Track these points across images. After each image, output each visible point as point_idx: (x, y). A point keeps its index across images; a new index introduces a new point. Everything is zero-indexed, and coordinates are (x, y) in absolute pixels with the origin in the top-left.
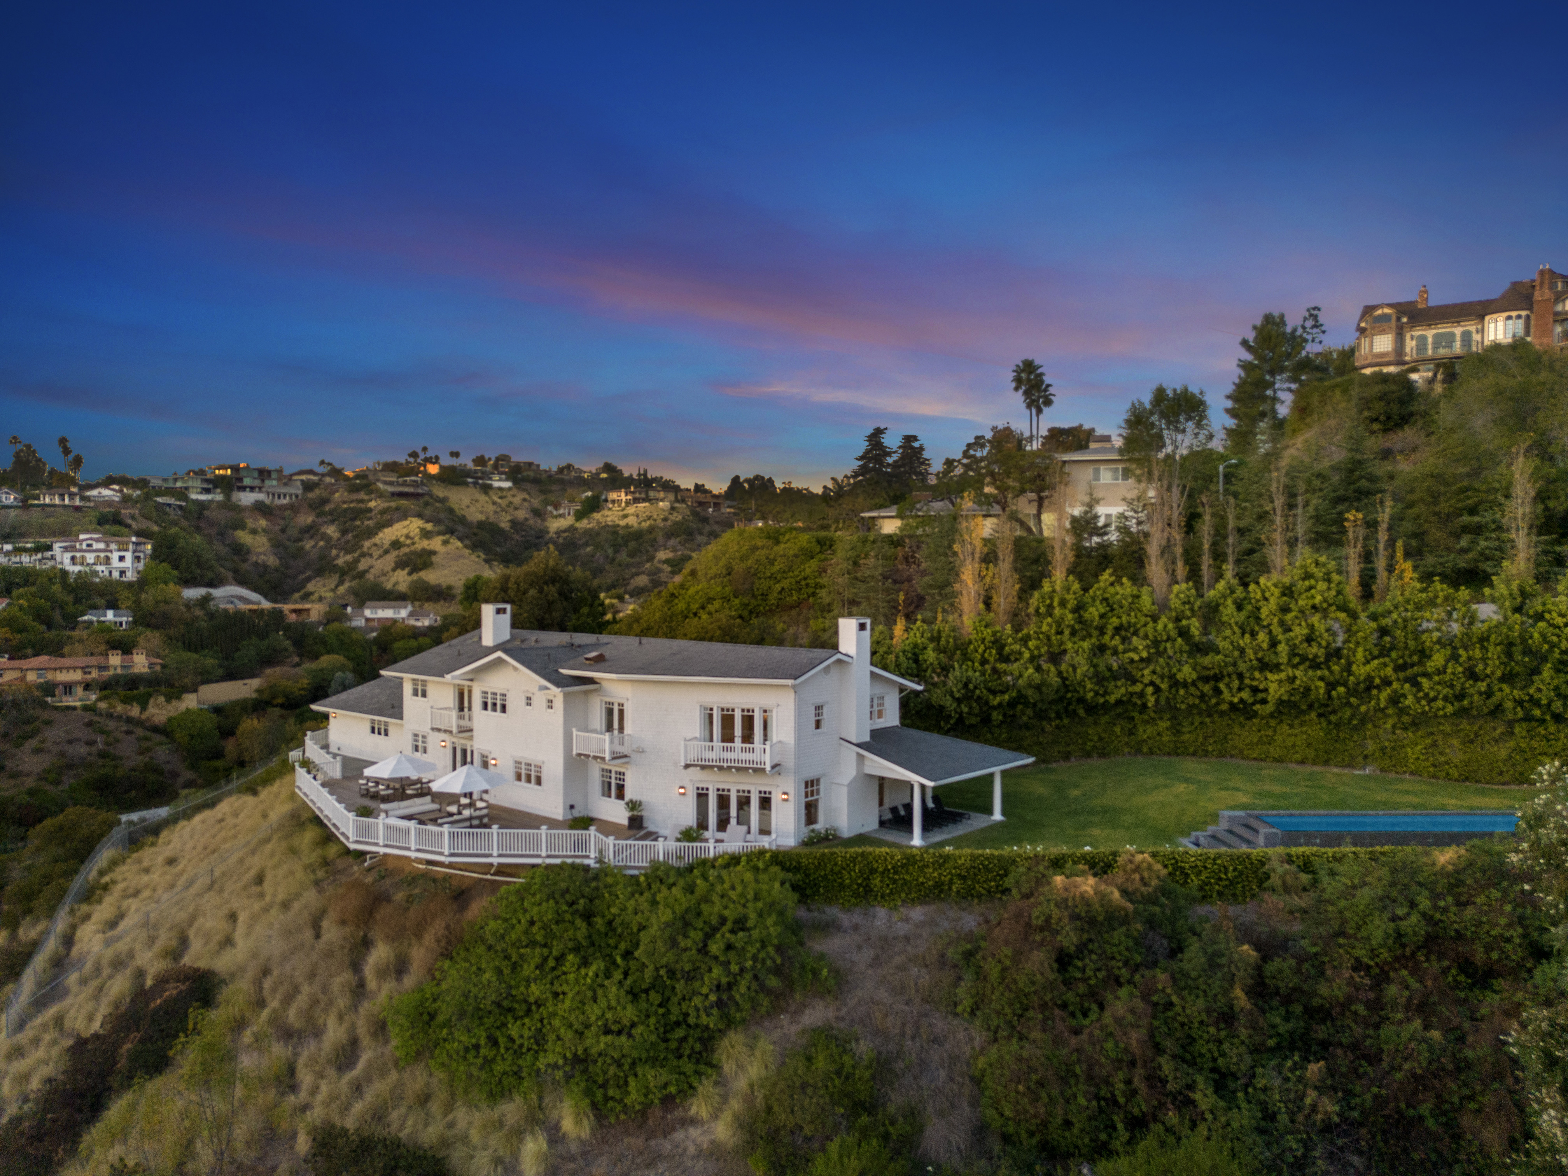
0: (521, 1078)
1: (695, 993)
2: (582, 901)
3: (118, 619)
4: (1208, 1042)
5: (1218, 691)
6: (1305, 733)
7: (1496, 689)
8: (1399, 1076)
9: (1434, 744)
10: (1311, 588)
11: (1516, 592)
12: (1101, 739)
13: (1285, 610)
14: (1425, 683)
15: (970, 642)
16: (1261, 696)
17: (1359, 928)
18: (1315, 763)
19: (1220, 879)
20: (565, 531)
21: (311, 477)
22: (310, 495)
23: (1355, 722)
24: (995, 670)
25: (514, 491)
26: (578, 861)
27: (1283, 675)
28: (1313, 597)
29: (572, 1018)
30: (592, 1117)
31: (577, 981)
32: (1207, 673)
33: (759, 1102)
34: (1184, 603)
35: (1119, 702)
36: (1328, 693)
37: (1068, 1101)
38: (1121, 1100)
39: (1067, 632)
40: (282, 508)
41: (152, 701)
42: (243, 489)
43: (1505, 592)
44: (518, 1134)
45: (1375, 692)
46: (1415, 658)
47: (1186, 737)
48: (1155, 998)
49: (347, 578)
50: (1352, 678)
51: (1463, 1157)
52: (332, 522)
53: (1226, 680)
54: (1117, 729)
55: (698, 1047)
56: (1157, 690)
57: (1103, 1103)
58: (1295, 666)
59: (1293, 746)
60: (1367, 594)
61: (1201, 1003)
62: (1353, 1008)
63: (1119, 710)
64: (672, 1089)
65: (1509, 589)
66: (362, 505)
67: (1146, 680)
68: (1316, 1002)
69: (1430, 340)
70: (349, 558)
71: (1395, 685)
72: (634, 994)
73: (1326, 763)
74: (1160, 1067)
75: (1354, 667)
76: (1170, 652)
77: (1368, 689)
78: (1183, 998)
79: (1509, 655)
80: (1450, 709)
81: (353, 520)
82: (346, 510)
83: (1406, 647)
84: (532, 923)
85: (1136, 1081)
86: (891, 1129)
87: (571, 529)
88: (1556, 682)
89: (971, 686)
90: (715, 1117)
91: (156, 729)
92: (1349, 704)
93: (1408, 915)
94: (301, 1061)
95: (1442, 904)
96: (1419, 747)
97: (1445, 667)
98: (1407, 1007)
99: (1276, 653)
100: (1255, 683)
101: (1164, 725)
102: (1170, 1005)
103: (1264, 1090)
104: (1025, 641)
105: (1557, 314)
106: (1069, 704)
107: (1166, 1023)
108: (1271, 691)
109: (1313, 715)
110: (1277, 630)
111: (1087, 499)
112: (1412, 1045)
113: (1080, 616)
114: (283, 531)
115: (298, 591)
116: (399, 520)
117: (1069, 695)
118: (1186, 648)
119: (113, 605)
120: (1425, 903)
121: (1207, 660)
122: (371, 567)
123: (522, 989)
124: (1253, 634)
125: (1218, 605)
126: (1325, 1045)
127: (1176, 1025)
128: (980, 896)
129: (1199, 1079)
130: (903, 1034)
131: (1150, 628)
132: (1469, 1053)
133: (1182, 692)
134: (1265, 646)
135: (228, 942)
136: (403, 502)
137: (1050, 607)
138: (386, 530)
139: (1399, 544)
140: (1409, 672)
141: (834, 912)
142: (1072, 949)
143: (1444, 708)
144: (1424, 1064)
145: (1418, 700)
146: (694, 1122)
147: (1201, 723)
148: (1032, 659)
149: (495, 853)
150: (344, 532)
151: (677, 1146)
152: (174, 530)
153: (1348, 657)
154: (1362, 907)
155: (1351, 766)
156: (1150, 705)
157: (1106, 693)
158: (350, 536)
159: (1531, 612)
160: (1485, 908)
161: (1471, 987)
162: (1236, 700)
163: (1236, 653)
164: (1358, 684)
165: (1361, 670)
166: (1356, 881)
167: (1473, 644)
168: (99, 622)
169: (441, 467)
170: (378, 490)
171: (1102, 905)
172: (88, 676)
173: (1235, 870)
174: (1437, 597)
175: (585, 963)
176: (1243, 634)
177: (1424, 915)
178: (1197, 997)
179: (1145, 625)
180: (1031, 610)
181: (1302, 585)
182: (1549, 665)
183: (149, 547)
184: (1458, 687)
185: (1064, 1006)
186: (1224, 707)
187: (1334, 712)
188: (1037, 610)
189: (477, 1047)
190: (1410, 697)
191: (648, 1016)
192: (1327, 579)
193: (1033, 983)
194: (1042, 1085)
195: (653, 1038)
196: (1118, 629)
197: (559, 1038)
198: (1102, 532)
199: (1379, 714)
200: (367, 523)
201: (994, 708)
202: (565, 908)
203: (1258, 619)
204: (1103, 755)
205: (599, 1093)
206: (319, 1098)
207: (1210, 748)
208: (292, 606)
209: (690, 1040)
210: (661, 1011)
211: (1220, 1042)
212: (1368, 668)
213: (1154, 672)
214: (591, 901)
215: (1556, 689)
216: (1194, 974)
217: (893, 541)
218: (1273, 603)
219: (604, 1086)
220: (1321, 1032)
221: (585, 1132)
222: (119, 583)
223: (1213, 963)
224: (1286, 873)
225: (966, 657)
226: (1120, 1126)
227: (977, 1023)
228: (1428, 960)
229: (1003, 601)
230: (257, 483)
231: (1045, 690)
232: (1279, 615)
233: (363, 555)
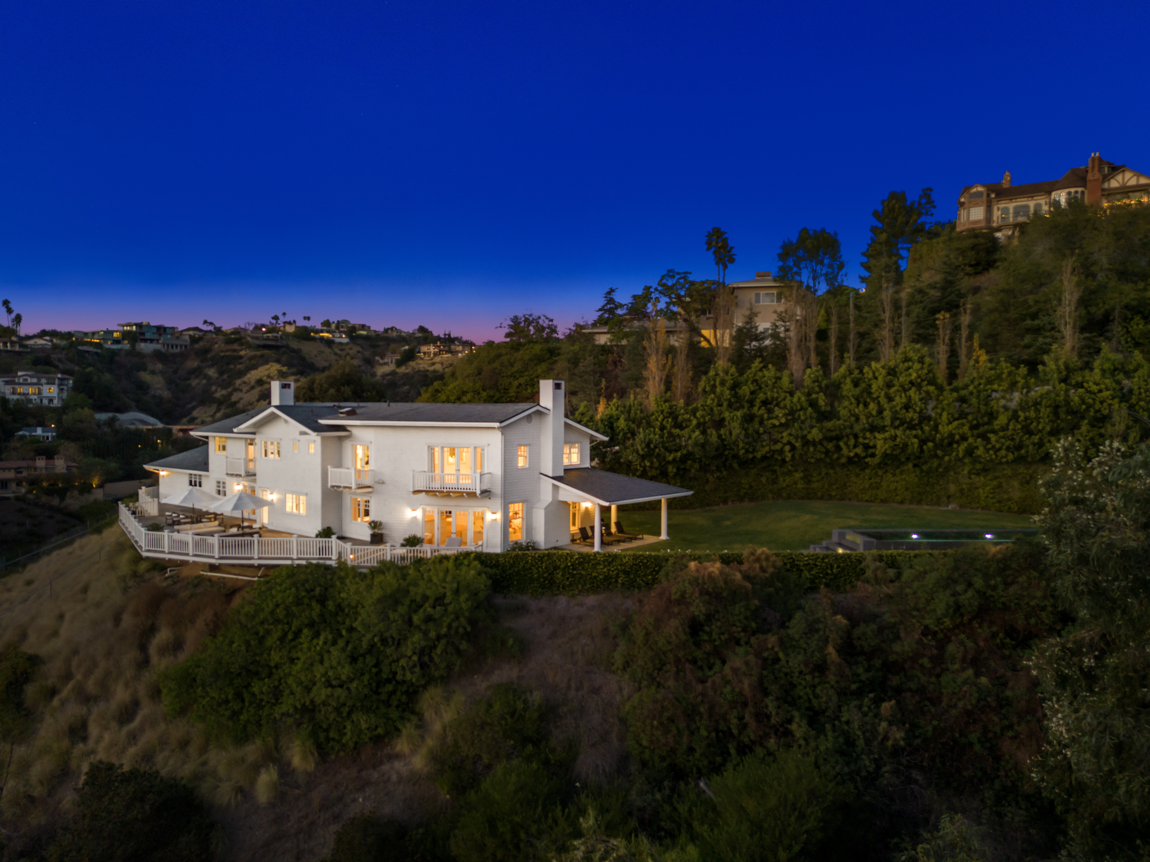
0: (261, 725)
1: (403, 656)
2: (318, 589)
3: (46, 434)
4: (805, 687)
5: (838, 448)
6: (905, 479)
7: (1046, 441)
8: (954, 712)
9: (1000, 486)
10: (909, 368)
11: (1062, 367)
12: (751, 487)
13: (889, 385)
14: (993, 437)
15: (653, 414)
16: (871, 451)
17: (928, 602)
18: (911, 503)
19: (827, 574)
20: (388, 375)
21: (197, 333)
22: (196, 346)
23: (941, 470)
24: (670, 434)
25: (351, 345)
26: (321, 562)
27: (887, 435)
28: (910, 375)
29: (303, 678)
30: (316, 754)
31: (309, 649)
32: (830, 434)
33: (449, 740)
34: (814, 382)
35: (764, 458)
36: (921, 447)
37: (692, 733)
38: (735, 731)
39: (725, 404)
40: (174, 355)
41: (68, 494)
42: (145, 341)
43: (1054, 367)
44: (256, 769)
45: (955, 446)
46: (986, 419)
47: (815, 485)
48: (766, 654)
49: (223, 407)
50: (938, 435)
51: (1002, 773)
52: (212, 366)
53: (845, 439)
54: (763, 479)
55: (404, 699)
56: (793, 448)
57: (721, 734)
58: (896, 428)
59: (896, 489)
60: (952, 376)
61: (800, 657)
62: (920, 661)
63: (764, 464)
64: (380, 731)
65: (1057, 365)
66: (235, 354)
67: (785, 441)
68: (892, 658)
69: (1011, 211)
70: (224, 392)
71: (971, 440)
72: (353, 659)
73: (919, 502)
74: (767, 707)
75: (940, 427)
76: (802, 418)
77: (950, 444)
78: (787, 655)
79: (1056, 414)
80: (1011, 457)
81: (228, 364)
82: (223, 357)
83: (979, 411)
84: (277, 606)
85: (747, 716)
86: (550, 756)
87: (393, 373)
88: (1091, 435)
89: (652, 446)
90: (414, 752)
91: (71, 515)
92: (936, 456)
93: (966, 591)
94: (92, 718)
95: (993, 582)
96: (988, 488)
97: (1008, 424)
98: (964, 660)
99: (883, 418)
100: (866, 441)
101: (798, 475)
102: (777, 660)
103: (848, 723)
104: (694, 412)
105: (1103, 190)
106: (726, 460)
107: (773, 673)
108: (878, 446)
109: (910, 465)
110: (883, 400)
111: (748, 313)
112: (965, 688)
113: (736, 393)
114: (175, 372)
115: (185, 416)
116: (263, 364)
117: (726, 453)
118: (815, 415)
119: (42, 424)
120: (979, 582)
121: (829, 425)
122: (241, 399)
123: (265, 655)
124: (866, 405)
125: (840, 383)
126: (898, 691)
127: (782, 675)
128: (639, 588)
129: (796, 713)
130: (569, 687)
131: (788, 402)
132: (1008, 693)
133: (811, 449)
134: (874, 413)
135: (55, 634)
136: (266, 352)
137: (714, 386)
138: (253, 372)
139: (976, 336)
140: (981, 430)
141: (524, 599)
142: (702, 618)
143: (1006, 456)
144: (974, 702)
145: (987, 450)
146: (398, 756)
147: (827, 474)
148: (698, 425)
149: (256, 557)
150: (221, 373)
151: (383, 775)
152: (90, 369)
153: (936, 420)
154: (930, 586)
155: (938, 504)
156: (787, 459)
157: (754, 451)
158: (225, 377)
159: (1073, 382)
160: (1026, 585)
161: (1014, 648)
162: (852, 454)
163: (853, 419)
164: (942, 440)
165: (945, 429)
166: (928, 568)
167: (1029, 407)
168: (30, 436)
169: (296, 327)
170: (247, 343)
171: (726, 583)
172: (20, 475)
173: (838, 567)
174: (1002, 373)
175: (317, 635)
176: (858, 405)
177: (978, 592)
178: (799, 653)
179: (784, 399)
180: (700, 389)
181: (902, 366)
182: (1086, 421)
183: (71, 382)
184: (1017, 440)
185: (694, 661)
186: (843, 460)
187: (926, 463)
188: (704, 390)
189: (227, 702)
190: (981, 449)
191: (363, 674)
192: (921, 361)
193: (669, 643)
194: (673, 721)
195: (366, 691)
196: (765, 403)
197: (292, 693)
198: (758, 337)
199: (959, 463)
200: (239, 367)
201: (669, 462)
202: (303, 594)
203: (870, 393)
204: (751, 500)
205: (322, 736)
206: (103, 745)
207: (833, 494)
208: (179, 427)
209: (398, 693)
210: (374, 670)
211: (814, 687)
212: (950, 427)
213: (790, 435)
214: (326, 589)
215: (1091, 439)
216: (797, 637)
217: (605, 350)
218: (881, 381)
219: (327, 730)
220: (895, 681)
221: (311, 767)
222: (48, 408)
223: (812, 629)
224: (877, 569)
225: (649, 425)
226: (732, 751)
227: (627, 676)
228: (981, 627)
229: (680, 385)
230: (156, 337)
231: (707, 447)
232: (885, 389)
233: (236, 390)
